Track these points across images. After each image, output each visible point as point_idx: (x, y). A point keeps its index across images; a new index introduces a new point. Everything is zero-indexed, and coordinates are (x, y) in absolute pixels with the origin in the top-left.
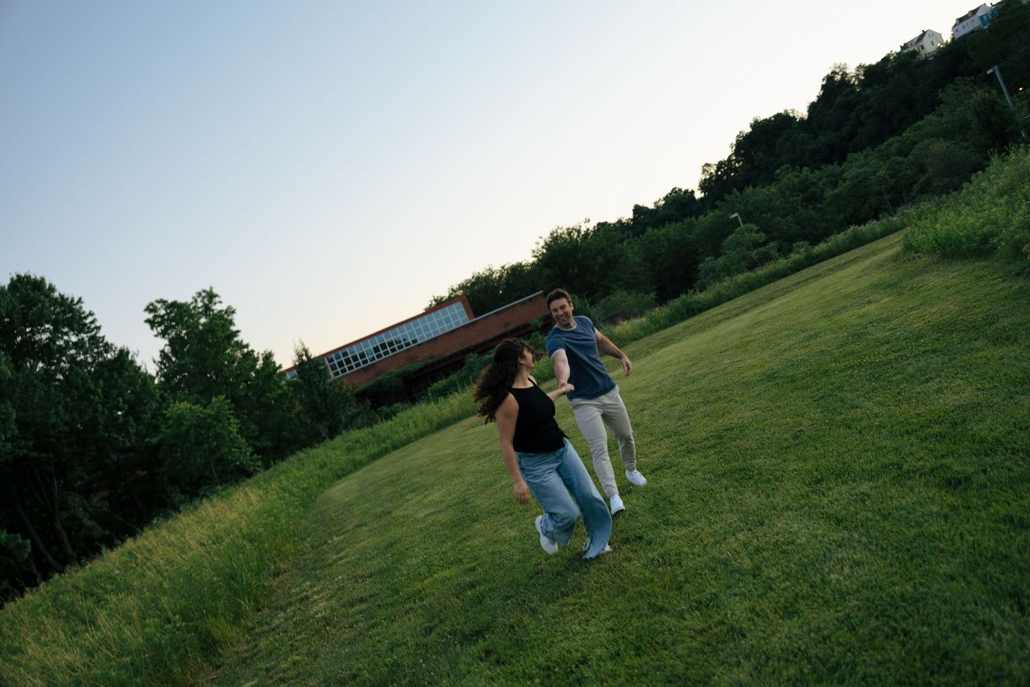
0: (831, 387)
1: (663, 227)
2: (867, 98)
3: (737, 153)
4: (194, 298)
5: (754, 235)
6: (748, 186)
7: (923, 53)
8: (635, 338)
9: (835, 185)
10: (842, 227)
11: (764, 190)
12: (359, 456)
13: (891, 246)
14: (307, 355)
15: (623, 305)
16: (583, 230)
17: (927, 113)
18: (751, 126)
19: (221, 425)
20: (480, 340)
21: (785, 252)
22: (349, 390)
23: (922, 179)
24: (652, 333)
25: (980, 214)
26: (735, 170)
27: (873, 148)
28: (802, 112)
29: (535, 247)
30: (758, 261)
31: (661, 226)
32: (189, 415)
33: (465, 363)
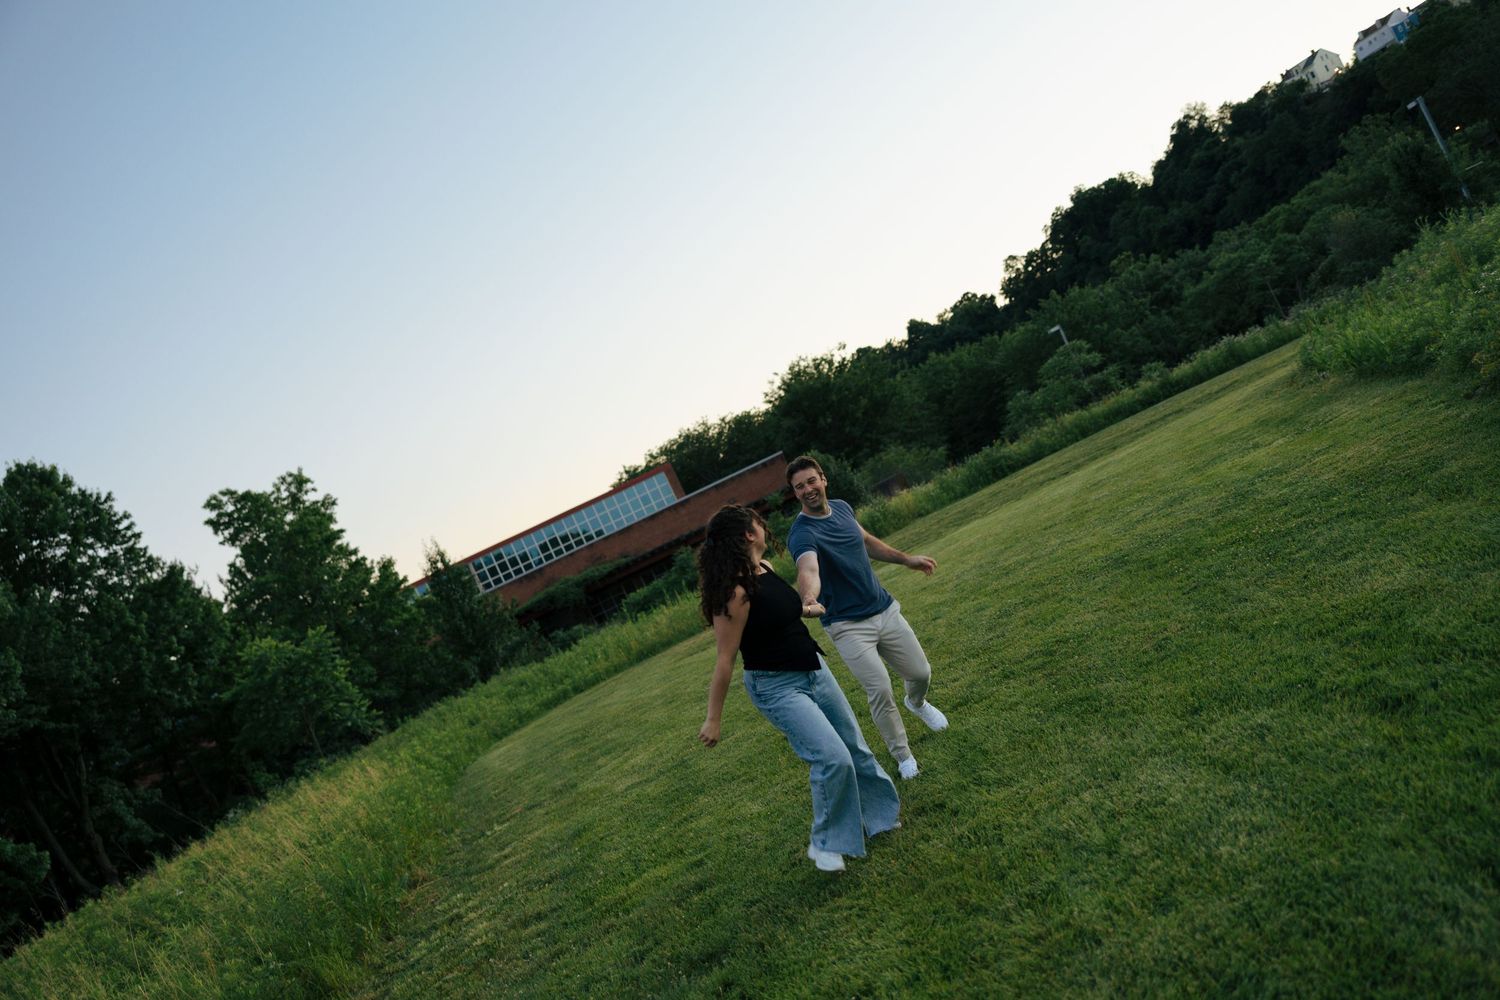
0: (1206, 572)
2: (1237, 151)
3: (1053, 238)
4: (275, 485)
5: (1084, 355)
6: (1072, 286)
7: (1314, 82)
8: (920, 514)
9: (1198, 278)
10: (1211, 339)
11: (1096, 291)
12: (526, 704)
13: (1283, 363)
14: (443, 561)
15: (900, 466)
16: (837, 360)
17: (1324, 169)
18: (1072, 199)
19: (321, 669)
20: (694, 527)
21: (1132, 380)
22: (506, 609)
23: (1323, 264)
24: (943, 504)
25: (1408, 312)
26: (1053, 263)
27: (1250, 223)
28: (1144, 175)
29: (767, 389)
30: (1093, 394)
31: (949, 349)
32: (275, 657)
33: (674, 561)
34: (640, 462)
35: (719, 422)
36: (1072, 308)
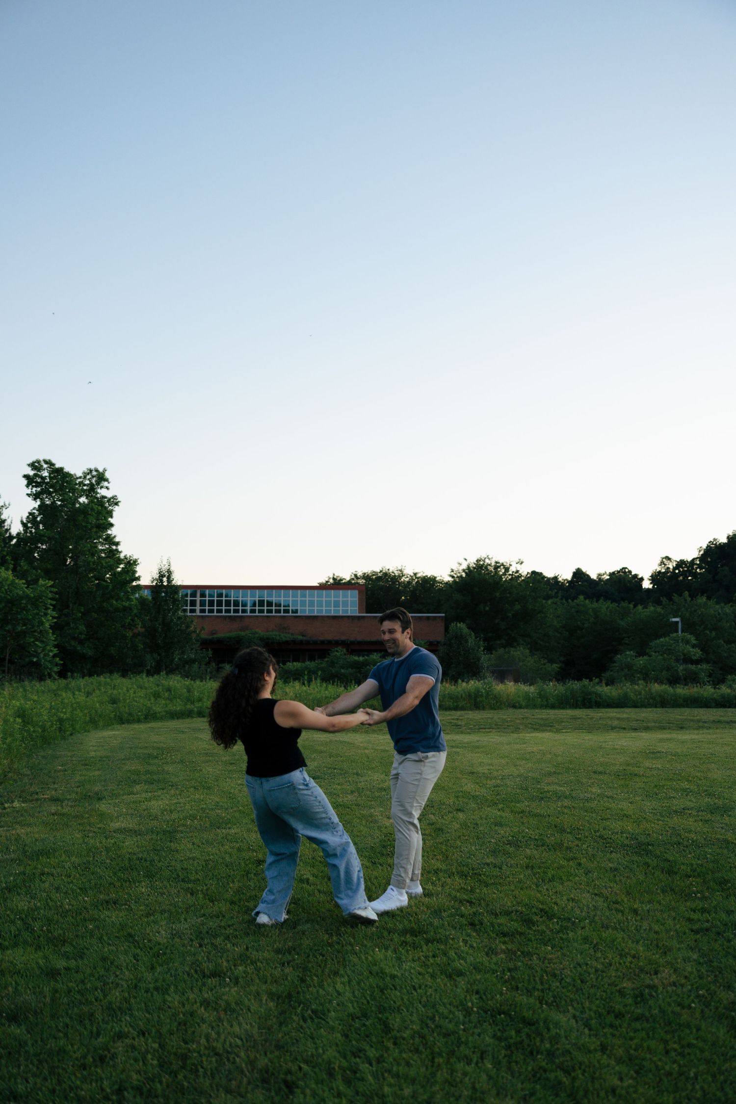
1: (597, 601)
3: (702, 558)
5: (689, 648)
6: (702, 595)
8: (514, 706)
11: (717, 606)
14: (169, 578)
15: (521, 664)
16: (513, 569)
18: (728, 537)
19: (35, 611)
20: (360, 638)
21: (716, 681)
22: (195, 632)
24: (535, 707)
26: (695, 575)
29: (455, 567)
30: (682, 678)
31: (595, 600)
32: (6, 588)
33: (329, 655)
34: (347, 576)
35: (412, 575)
36: (695, 611)
